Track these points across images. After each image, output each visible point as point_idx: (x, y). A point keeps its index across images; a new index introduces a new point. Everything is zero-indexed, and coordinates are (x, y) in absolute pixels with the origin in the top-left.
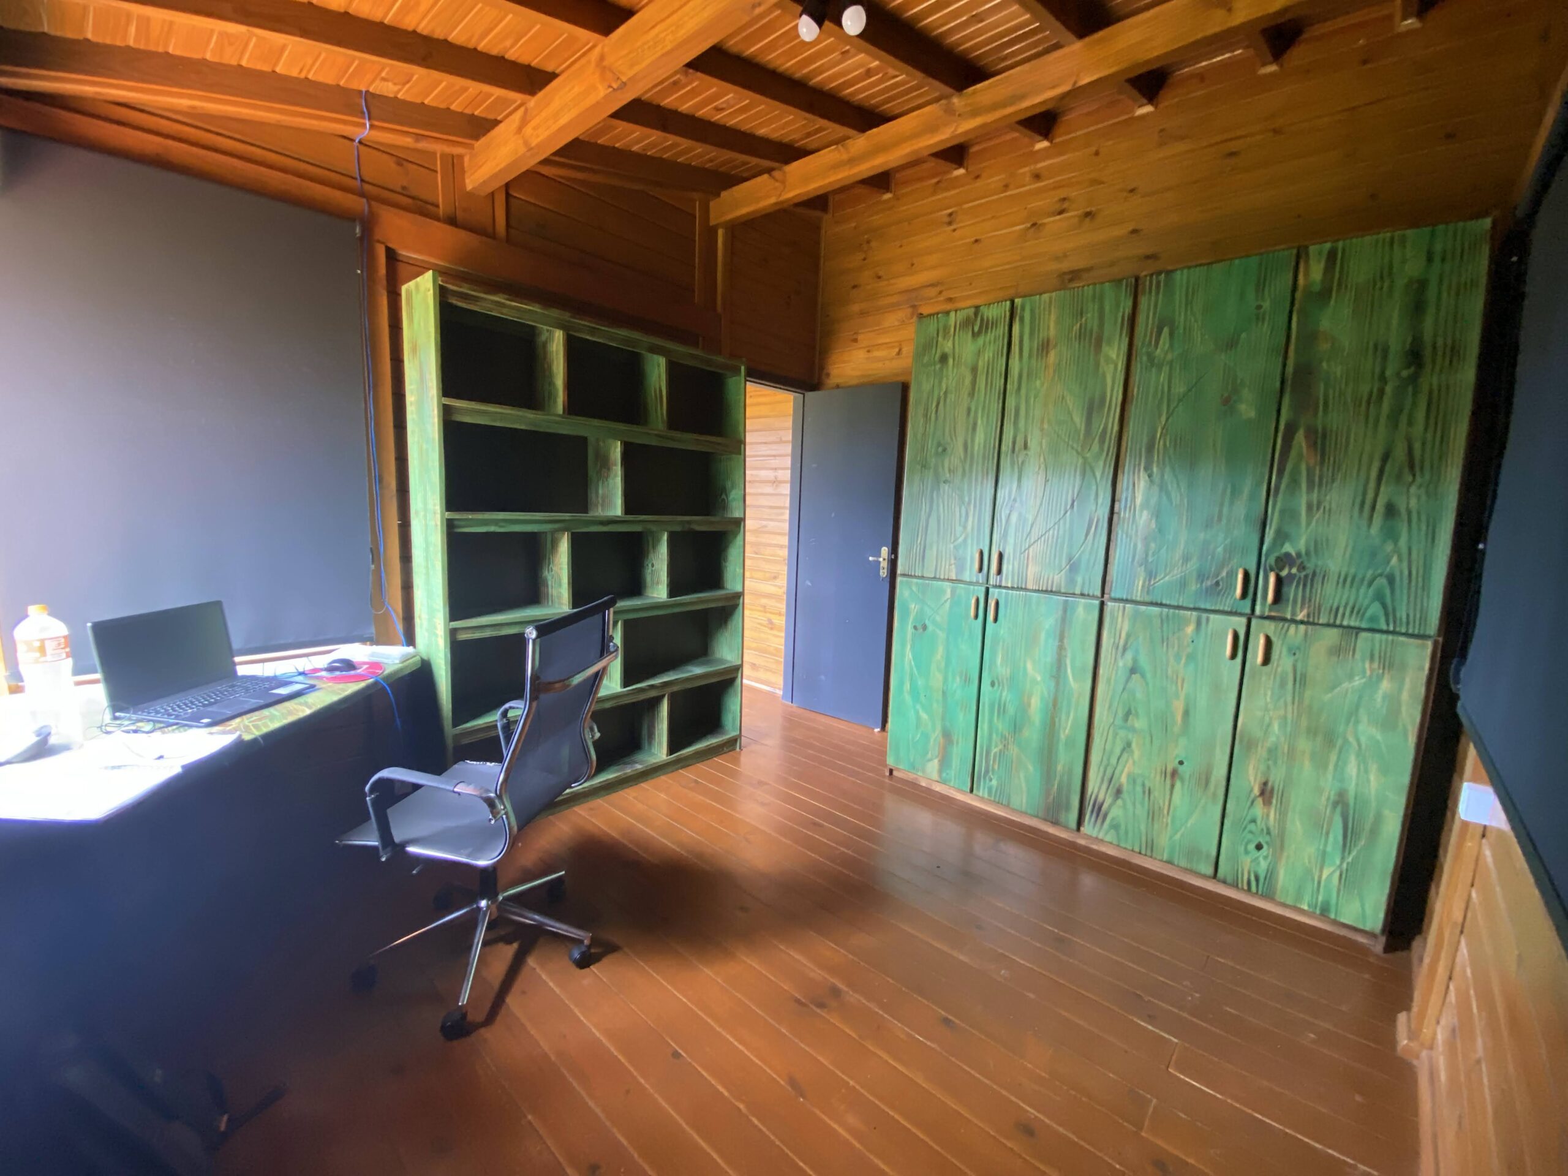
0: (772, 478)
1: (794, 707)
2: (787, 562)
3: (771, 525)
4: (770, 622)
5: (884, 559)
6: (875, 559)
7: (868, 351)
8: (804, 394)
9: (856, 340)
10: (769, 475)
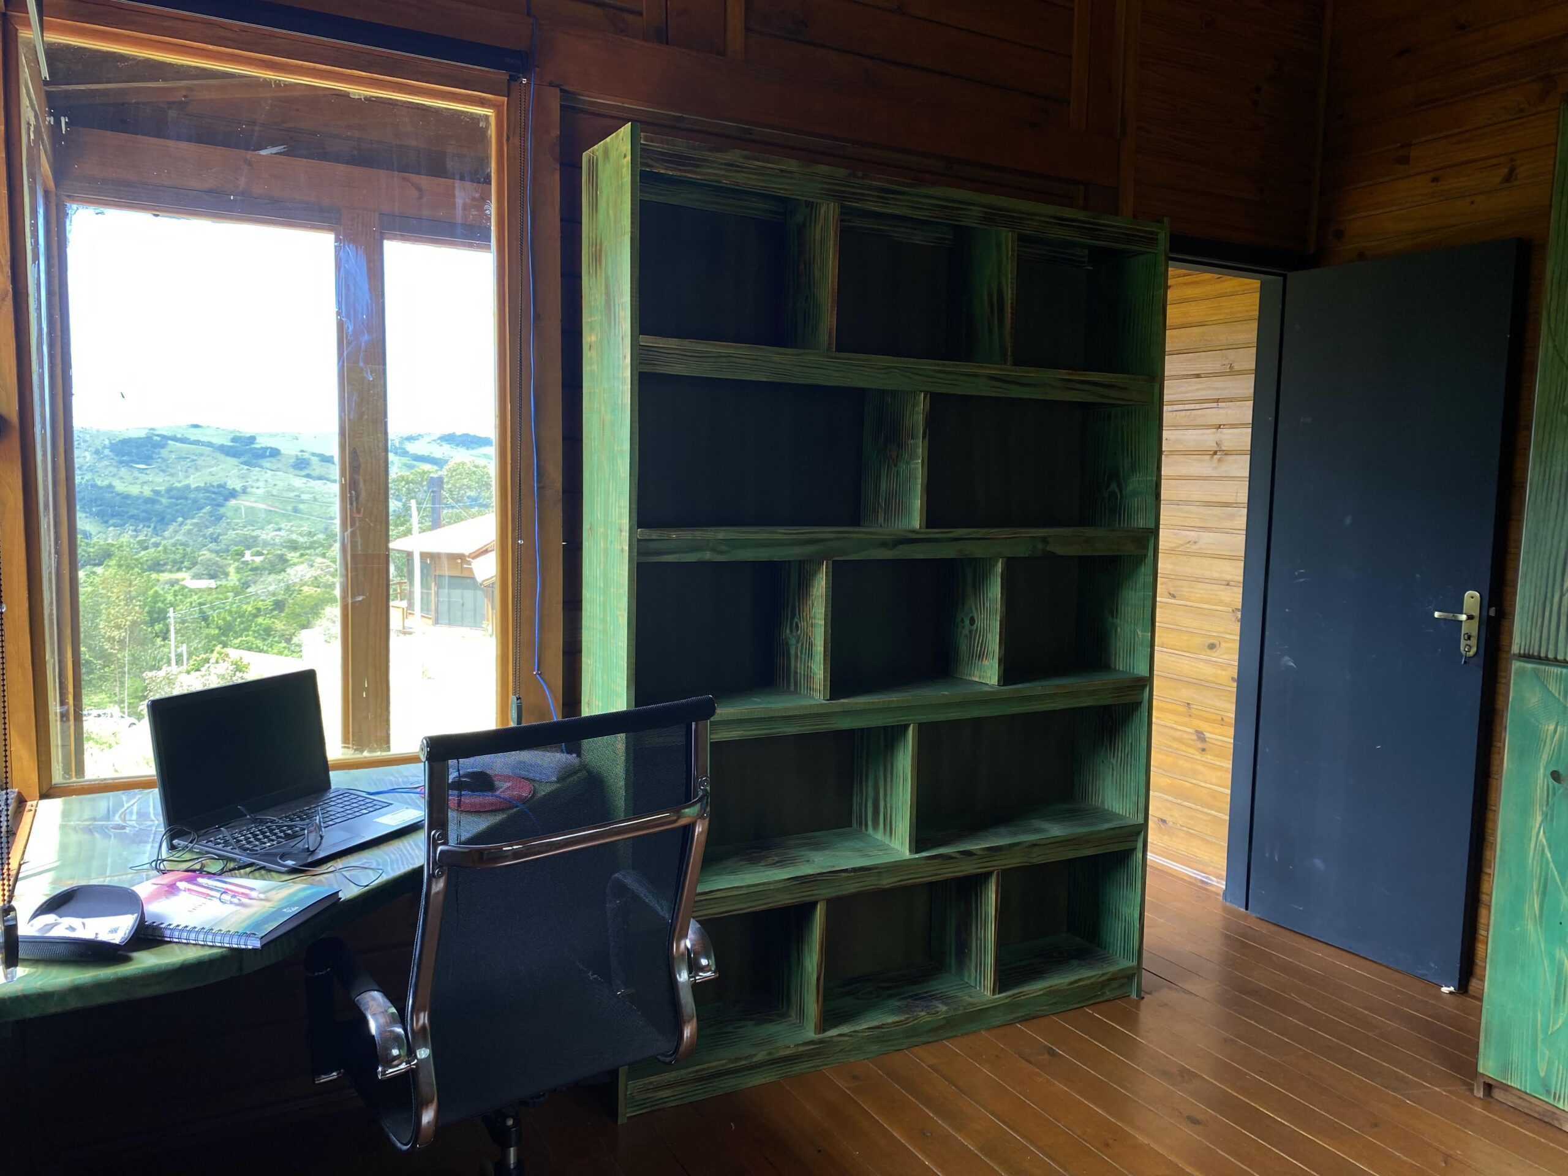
0: (1212, 446)
1: (1251, 920)
2: (1239, 615)
3: (1207, 539)
4: (1200, 736)
5: (1470, 617)
6: (1450, 616)
7: (1435, 180)
8: (1285, 277)
9: (1405, 160)
10: (1207, 439)
